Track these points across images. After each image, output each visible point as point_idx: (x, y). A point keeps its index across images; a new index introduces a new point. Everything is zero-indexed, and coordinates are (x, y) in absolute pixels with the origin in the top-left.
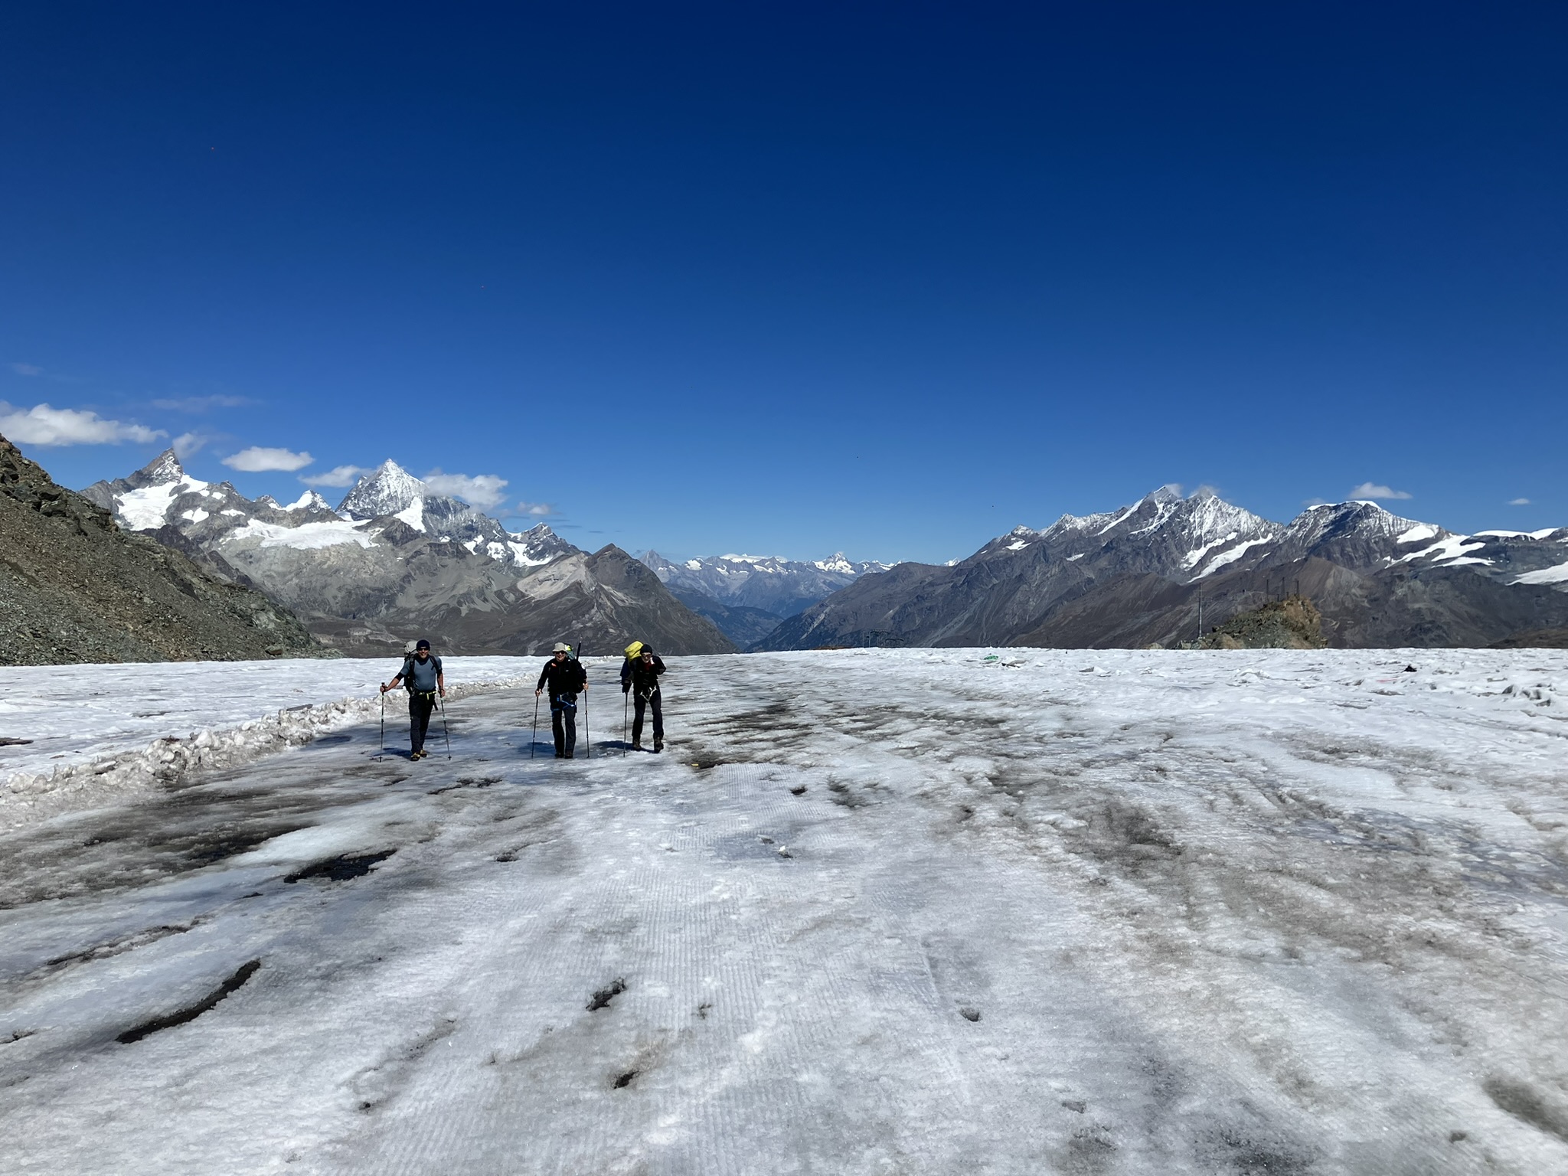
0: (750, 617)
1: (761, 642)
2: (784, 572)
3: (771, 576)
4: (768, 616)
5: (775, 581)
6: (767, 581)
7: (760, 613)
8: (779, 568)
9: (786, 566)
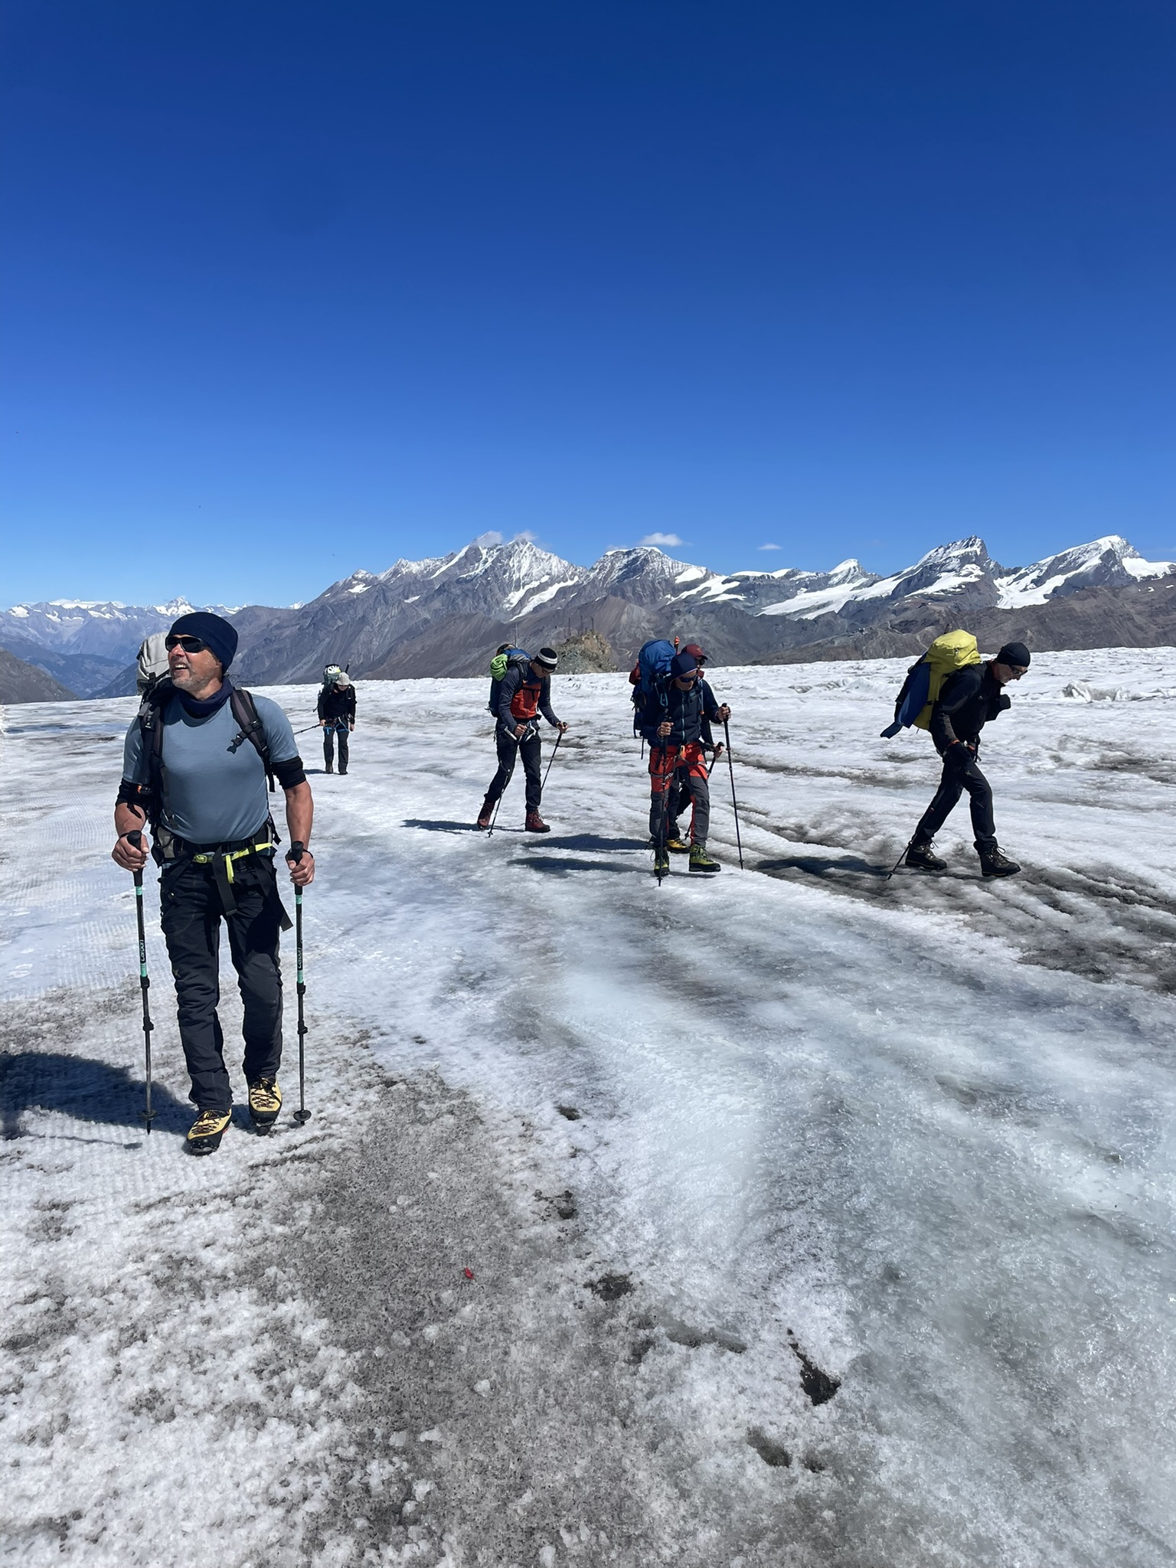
0: (89, 665)
1: (104, 690)
2: (123, 618)
3: (109, 622)
4: (109, 663)
5: (114, 627)
6: (106, 627)
7: (100, 660)
8: (117, 613)
9: (125, 611)
